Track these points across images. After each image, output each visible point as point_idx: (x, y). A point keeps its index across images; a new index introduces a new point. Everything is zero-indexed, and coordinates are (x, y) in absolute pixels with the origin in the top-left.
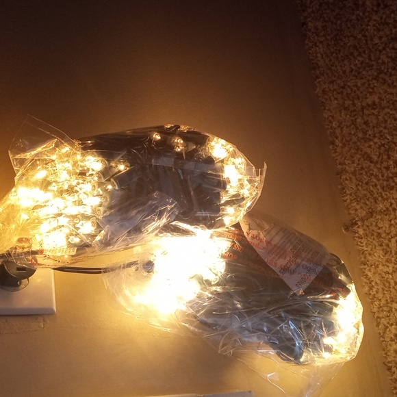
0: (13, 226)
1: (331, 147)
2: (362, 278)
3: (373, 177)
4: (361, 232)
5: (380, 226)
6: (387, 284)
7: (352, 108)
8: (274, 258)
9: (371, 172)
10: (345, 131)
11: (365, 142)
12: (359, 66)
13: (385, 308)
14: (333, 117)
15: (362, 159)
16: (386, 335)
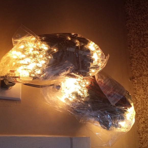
0: (8, 65)
1: (129, 47)
2: (134, 99)
3: (144, 62)
4: (136, 81)
5: (143, 80)
6: (143, 103)
7: (139, 34)
8: (106, 90)
9: (143, 60)
10: (136, 42)
11: (143, 48)
12: (145, 18)
13: (141, 111)
14: (131, 36)
15: (141, 54)
16: (140, 121)
